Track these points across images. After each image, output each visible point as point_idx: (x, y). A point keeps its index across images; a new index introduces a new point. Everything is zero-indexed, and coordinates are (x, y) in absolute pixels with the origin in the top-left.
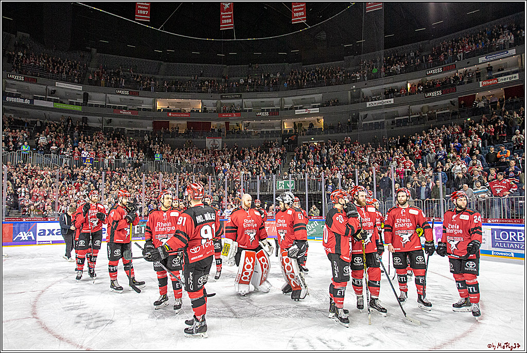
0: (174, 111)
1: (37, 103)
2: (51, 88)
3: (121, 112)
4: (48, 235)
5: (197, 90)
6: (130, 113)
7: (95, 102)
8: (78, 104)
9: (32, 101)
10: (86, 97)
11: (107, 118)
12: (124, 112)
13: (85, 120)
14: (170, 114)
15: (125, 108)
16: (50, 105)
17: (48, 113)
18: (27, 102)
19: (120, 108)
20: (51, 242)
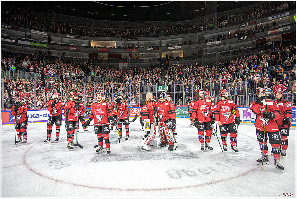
0: (101, 48)
1: (20, 42)
2: (28, 34)
3: (70, 48)
4: (31, 118)
5: (113, 36)
6: (76, 48)
7: (55, 42)
8: (45, 43)
9: (17, 41)
10: (49, 39)
11: (63, 52)
12: (72, 48)
13: (49, 52)
14: (98, 49)
15: (73, 46)
16: (28, 43)
17: (27, 48)
18: (14, 41)
19: (70, 46)
20: (32, 122)
